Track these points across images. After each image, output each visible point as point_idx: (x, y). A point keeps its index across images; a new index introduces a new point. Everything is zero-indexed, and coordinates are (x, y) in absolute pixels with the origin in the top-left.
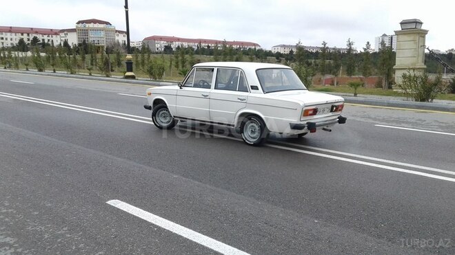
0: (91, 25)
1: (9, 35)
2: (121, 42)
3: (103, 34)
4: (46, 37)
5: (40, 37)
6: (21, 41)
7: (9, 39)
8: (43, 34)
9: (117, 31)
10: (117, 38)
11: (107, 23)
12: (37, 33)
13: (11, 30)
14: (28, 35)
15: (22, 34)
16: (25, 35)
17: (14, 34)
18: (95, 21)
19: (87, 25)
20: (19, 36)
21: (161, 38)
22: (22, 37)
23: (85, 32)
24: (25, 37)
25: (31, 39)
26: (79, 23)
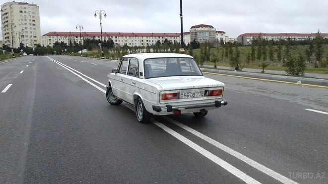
0: (200, 29)
1: (151, 39)
2: (219, 39)
3: (207, 34)
4: (173, 39)
5: (169, 39)
6: (158, 42)
7: (151, 41)
8: (171, 37)
9: (217, 32)
10: (217, 36)
11: (211, 27)
12: (167, 36)
13: (152, 35)
14: (163, 38)
15: (159, 38)
16: (161, 38)
17: (154, 38)
18: (202, 26)
19: (197, 29)
20: (157, 39)
21: (251, 35)
22: (159, 39)
23: (196, 34)
24: (161, 39)
25: (164, 40)
26: (191, 28)
